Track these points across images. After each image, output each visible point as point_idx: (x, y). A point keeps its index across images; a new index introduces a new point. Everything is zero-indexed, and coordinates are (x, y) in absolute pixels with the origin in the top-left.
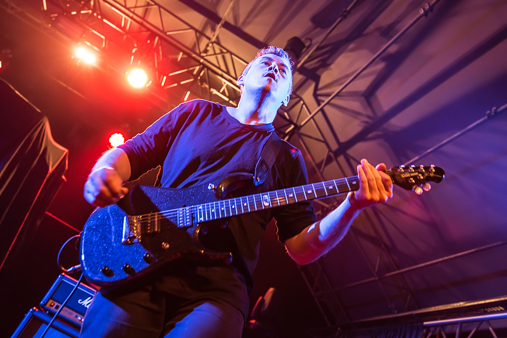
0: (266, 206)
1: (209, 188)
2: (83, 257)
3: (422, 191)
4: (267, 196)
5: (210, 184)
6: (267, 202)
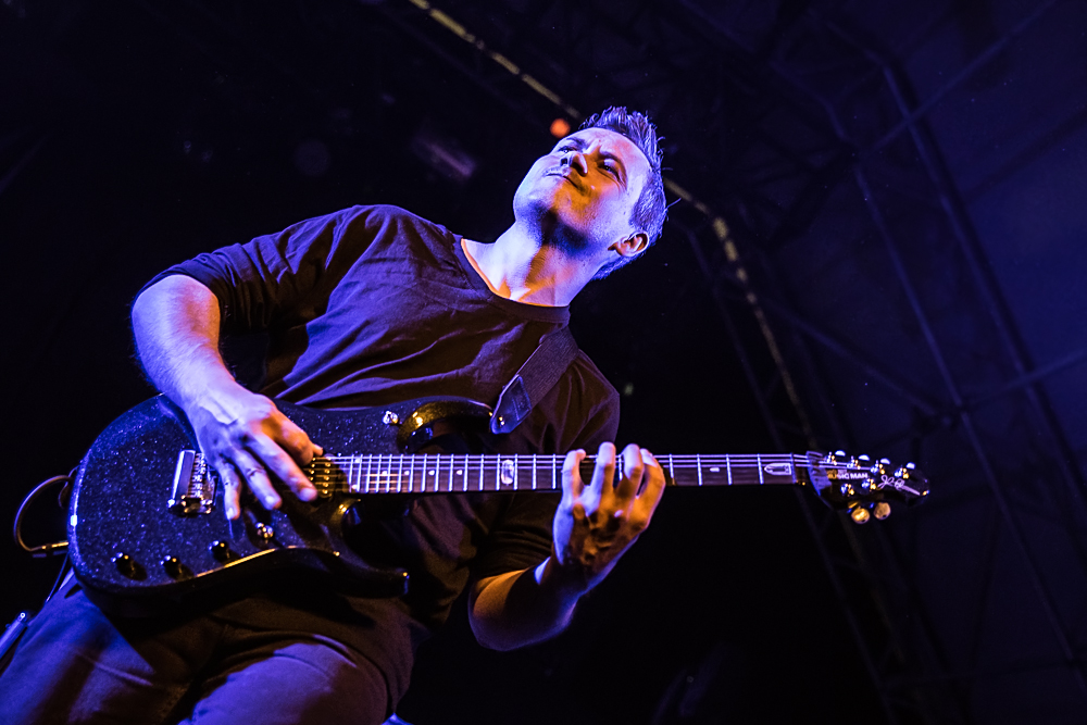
0: (505, 485)
1: (386, 420)
2: (74, 521)
3: (867, 518)
4: (511, 462)
5: (388, 413)
6: (510, 476)
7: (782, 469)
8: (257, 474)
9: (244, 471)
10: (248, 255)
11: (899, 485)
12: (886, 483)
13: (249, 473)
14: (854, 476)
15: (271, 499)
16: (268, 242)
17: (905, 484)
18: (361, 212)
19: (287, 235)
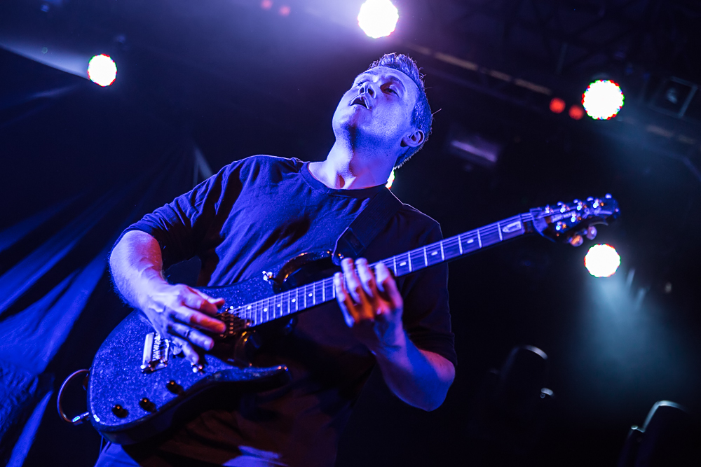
1: (265, 278)
7: (515, 226)
8: (192, 333)
9: (182, 334)
10: (172, 209)
11: (597, 212)
12: (588, 213)
13: (186, 335)
14: (565, 216)
15: (207, 342)
16: (183, 198)
17: (602, 210)
18: (238, 165)
19: (195, 193)
